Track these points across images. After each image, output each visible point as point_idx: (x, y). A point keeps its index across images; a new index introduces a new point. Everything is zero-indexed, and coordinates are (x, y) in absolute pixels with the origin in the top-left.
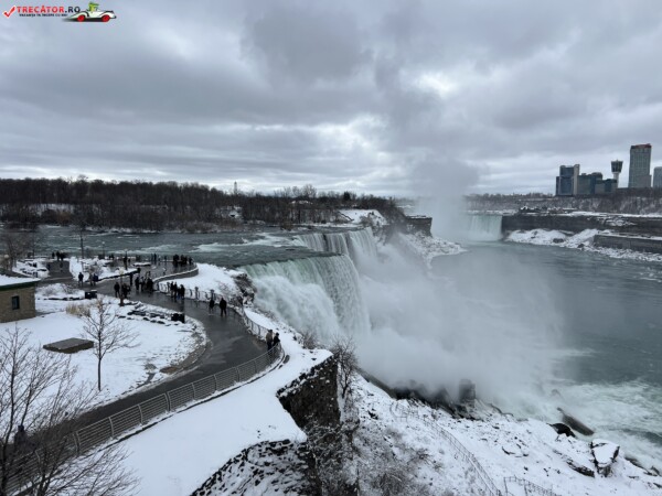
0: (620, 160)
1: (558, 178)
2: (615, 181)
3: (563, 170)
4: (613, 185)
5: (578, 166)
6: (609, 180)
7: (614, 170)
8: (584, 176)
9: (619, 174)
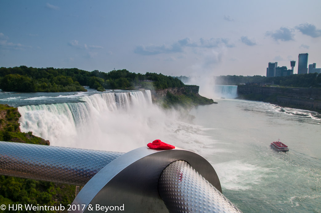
1: (267, 68)
3: (270, 64)
4: (291, 72)
5: (276, 63)
6: (289, 70)
7: (291, 65)
8: (279, 67)
9: (294, 68)
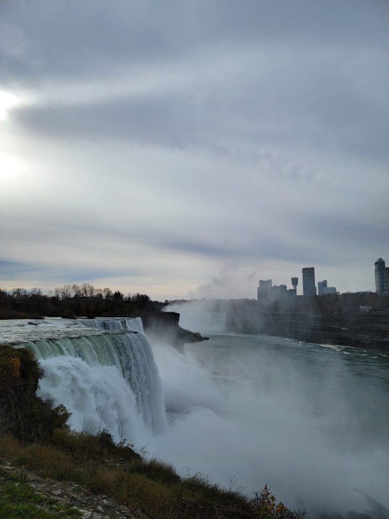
0: (296, 277)
1: (258, 288)
2: (295, 291)
3: (261, 282)
4: (294, 293)
5: (270, 281)
6: (291, 290)
7: (293, 284)
8: (275, 286)
9: (297, 287)
